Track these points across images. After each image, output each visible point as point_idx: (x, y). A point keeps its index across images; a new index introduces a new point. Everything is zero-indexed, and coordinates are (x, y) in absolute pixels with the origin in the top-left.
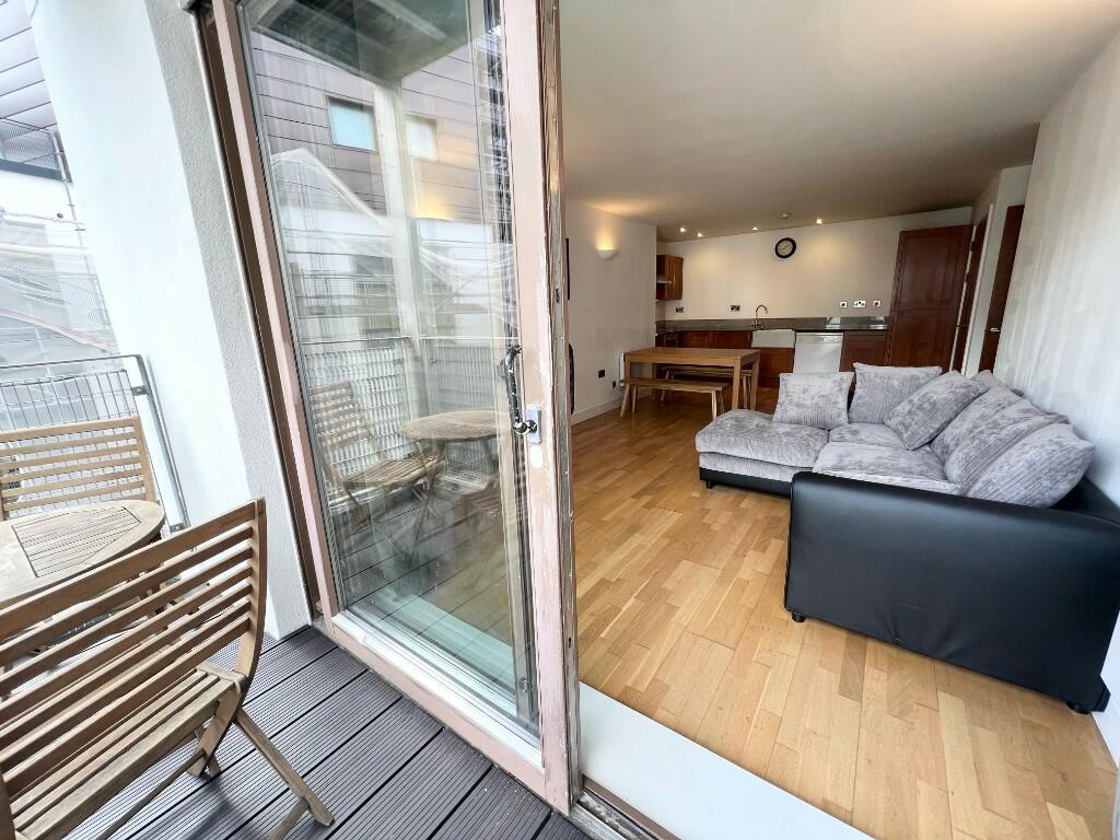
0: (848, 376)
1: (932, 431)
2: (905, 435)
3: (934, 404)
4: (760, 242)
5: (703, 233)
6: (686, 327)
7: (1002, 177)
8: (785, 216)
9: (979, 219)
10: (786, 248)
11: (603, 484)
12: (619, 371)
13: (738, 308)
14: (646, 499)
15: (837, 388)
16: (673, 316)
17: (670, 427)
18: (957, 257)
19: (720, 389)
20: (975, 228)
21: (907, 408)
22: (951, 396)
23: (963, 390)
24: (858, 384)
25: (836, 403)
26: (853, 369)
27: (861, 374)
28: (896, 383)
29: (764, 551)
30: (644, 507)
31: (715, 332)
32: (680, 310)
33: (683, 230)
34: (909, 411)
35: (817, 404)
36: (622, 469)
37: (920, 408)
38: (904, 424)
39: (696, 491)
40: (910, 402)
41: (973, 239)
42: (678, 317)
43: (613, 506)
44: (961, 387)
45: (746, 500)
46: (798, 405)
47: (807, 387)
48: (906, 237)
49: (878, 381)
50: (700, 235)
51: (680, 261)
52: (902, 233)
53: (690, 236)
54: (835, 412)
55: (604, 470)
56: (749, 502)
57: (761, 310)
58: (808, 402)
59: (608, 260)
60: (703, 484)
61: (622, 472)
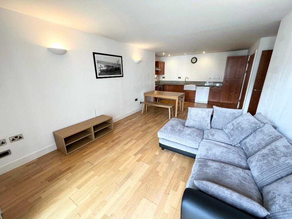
0: (211, 110)
1: (241, 139)
2: (231, 139)
3: (242, 129)
4: (186, 58)
5: (170, 55)
6: (166, 83)
7: (261, 40)
8: (194, 50)
9: (251, 54)
10: (194, 60)
11: (126, 147)
12: (142, 99)
13: (180, 78)
14: (139, 156)
15: (207, 115)
16: (162, 79)
17: (156, 118)
18: (243, 65)
19: (171, 107)
20: (249, 56)
21: (232, 127)
22: (249, 127)
23: (254, 125)
24: (214, 114)
25: (206, 121)
26: (213, 108)
27: (215, 110)
28: (227, 115)
29: (176, 191)
30: (137, 161)
31: (173, 85)
32: (164, 78)
33: (164, 54)
34: (233, 129)
35: (200, 120)
36: (135, 139)
37: (237, 129)
38: (231, 134)
39: (158, 151)
40: (233, 124)
41: (249, 60)
42: (163, 80)
43: (126, 160)
44: (253, 123)
45: (174, 157)
46: (194, 121)
47: (197, 114)
48: (229, 58)
49: (221, 114)
50: (169, 55)
51: (164, 63)
52: (228, 57)
53: (166, 56)
54: (206, 124)
55: (129, 139)
56: (175, 158)
57: (187, 78)
58: (197, 120)
59: (138, 63)
60: (161, 148)
61: (135, 141)
